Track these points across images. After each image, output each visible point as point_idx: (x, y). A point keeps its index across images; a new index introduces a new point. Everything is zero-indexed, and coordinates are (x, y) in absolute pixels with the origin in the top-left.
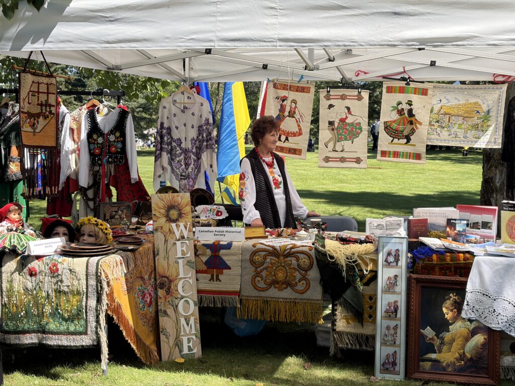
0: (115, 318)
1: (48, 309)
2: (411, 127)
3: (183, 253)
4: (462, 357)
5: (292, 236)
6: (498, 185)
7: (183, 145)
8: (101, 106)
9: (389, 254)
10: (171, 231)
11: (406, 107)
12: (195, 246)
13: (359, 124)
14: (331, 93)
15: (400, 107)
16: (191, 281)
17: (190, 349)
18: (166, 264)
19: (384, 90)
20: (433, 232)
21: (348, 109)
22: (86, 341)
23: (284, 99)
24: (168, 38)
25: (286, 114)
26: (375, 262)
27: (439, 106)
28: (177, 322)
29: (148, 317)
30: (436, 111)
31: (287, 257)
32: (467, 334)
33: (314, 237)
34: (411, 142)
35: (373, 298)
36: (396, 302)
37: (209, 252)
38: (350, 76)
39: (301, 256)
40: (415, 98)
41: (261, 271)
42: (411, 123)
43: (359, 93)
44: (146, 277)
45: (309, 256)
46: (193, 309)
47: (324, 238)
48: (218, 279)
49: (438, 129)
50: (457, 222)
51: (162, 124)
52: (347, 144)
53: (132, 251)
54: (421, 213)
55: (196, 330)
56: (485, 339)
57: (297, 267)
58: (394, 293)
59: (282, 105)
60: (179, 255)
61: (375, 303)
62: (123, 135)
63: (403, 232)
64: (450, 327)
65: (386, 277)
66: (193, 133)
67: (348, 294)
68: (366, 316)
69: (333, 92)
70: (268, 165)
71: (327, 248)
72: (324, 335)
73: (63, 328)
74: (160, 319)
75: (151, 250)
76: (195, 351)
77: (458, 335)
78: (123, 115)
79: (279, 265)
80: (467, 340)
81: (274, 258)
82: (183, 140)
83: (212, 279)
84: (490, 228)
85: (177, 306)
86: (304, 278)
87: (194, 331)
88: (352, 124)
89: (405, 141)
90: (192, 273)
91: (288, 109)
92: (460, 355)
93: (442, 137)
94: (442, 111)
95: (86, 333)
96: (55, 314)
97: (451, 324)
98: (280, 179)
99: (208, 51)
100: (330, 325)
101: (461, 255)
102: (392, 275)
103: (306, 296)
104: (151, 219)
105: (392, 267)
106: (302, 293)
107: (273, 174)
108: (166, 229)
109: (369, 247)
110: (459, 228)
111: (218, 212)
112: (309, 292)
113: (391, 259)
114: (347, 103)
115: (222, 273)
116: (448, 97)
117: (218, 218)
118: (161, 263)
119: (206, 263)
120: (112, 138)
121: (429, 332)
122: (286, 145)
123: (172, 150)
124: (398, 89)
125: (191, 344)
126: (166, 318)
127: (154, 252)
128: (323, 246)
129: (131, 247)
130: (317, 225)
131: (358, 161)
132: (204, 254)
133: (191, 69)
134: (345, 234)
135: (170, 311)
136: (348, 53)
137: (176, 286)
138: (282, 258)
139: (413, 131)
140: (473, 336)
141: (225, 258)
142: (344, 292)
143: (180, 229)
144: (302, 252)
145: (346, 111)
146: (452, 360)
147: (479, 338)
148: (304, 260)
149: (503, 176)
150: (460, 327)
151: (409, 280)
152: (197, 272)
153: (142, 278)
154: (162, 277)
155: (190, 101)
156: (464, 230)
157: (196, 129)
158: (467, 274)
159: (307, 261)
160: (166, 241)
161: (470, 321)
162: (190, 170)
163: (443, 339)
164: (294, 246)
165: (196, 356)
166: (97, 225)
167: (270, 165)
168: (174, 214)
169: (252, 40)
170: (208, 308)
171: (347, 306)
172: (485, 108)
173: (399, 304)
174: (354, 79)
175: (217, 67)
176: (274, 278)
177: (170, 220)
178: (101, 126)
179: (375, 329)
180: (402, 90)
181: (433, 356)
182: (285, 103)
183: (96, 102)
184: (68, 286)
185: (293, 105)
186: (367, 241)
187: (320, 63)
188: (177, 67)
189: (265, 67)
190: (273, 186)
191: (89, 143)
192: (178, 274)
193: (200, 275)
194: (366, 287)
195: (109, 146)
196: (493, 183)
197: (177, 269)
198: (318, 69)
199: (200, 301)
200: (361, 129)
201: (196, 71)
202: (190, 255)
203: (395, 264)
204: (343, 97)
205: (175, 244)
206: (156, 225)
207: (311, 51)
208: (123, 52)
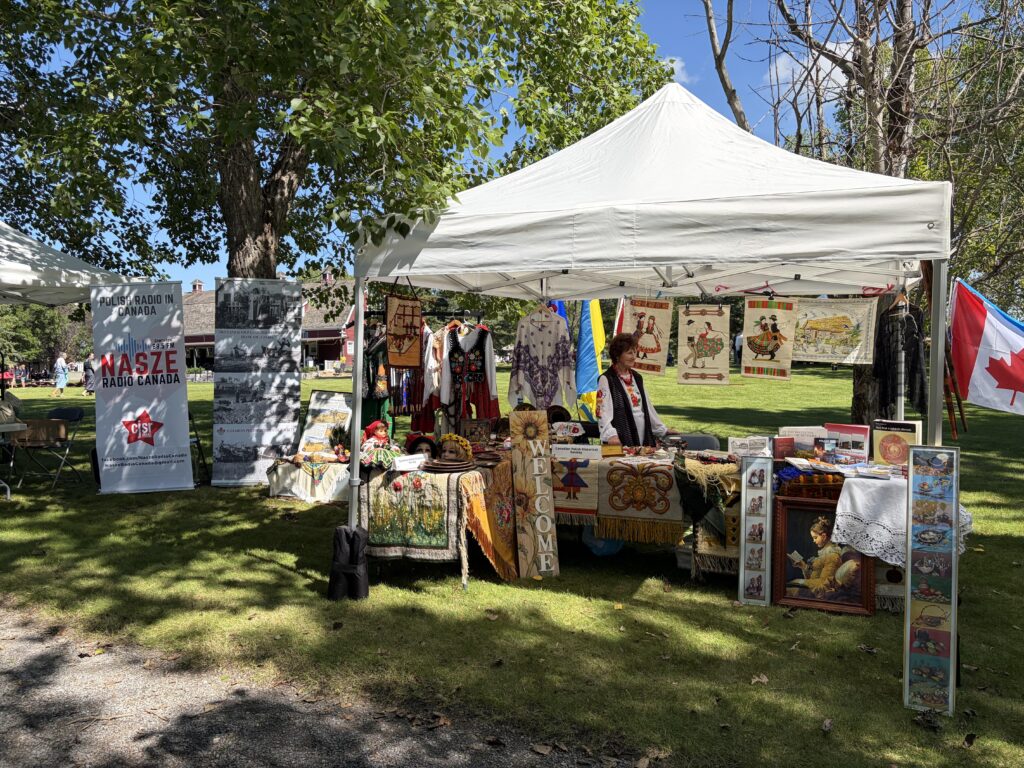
0: (474, 533)
1: (411, 523)
2: (775, 342)
3: (540, 470)
4: (833, 583)
5: (651, 455)
6: (871, 401)
7: (540, 363)
8: (462, 326)
9: (753, 474)
10: (528, 449)
11: (770, 322)
12: (552, 463)
13: (720, 340)
14: (690, 309)
15: (763, 322)
16: (548, 498)
17: (548, 566)
18: (523, 482)
19: (747, 305)
20: (800, 452)
21: (709, 324)
22: (447, 555)
23: (642, 315)
24: (525, 261)
25: (644, 330)
26: (739, 483)
27: (805, 320)
28: (535, 538)
29: (507, 532)
30: (801, 326)
31: (645, 476)
32: (837, 560)
33: (673, 456)
34: (775, 358)
35: (736, 520)
36: (760, 525)
37: (565, 469)
38: (710, 291)
39: (660, 475)
40: (779, 313)
41: (618, 490)
42: (775, 338)
43: (720, 308)
44: (504, 493)
45: (669, 476)
46: (550, 526)
47: (684, 458)
48: (575, 497)
49: (805, 345)
50: (825, 441)
51: (520, 342)
52: (708, 360)
53: (491, 467)
54: (786, 432)
55: (554, 548)
56: (857, 565)
57: (655, 487)
58: (759, 515)
59: (639, 322)
60: (536, 472)
61: (739, 525)
62: (483, 354)
63: (768, 452)
64: (819, 552)
65: (750, 499)
66: (550, 351)
67: (710, 516)
68: (729, 538)
69: (693, 308)
70: (626, 382)
71: (687, 468)
72: (684, 557)
73: (425, 542)
74: (519, 535)
75: (509, 465)
76: (552, 569)
77: (828, 561)
78: (483, 335)
79: (637, 484)
80: (838, 566)
81: (632, 477)
82: (540, 358)
83: (569, 496)
84: (861, 448)
85: (534, 523)
86: (663, 498)
87: (551, 549)
88: (713, 340)
89: (769, 357)
90: (549, 490)
91: (645, 326)
92: (831, 582)
93: (809, 353)
94: (808, 326)
95: (447, 548)
96: (418, 528)
97: (820, 549)
98: (639, 397)
99: (565, 272)
100: (691, 547)
101: (830, 476)
102: (757, 497)
103: (665, 516)
104: (507, 436)
105: (757, 488)
106: (661, 513)
107: (632, 392)
108: (523, 446)
109: (732, 467)
110: (828, 447)
111: (575, 429)
112: (668, 513)
113: (755, 480)
114: (708, 318)
115: (579, 491)
116: (814, 311)
117: (575, 435)
118: (519, 478)
119: (563, 481)
120: (472, 357)
121: (796, 556)
122: (645, 361)
123: (530, 367)
124: (761, 304)
125: (548, 562)
126: (523, 535)
127: (512, 468)
128: (683, 466)
129: (490, 464)
130: (677, 444)
131: (720, 377)
132: (560, 472)
133: (548, 288)
134: (707, 453)
135: (528, 528)
136: (708, 268)
137: (534, 503)
138: (640, 477)
139: (777, 347)
140: (844, 562)
141: (582, 476)
142: (706, 512)
143: (537, 446)
144: (662, 472)
145: (706, 327)
146: (822, 586)
147: (851, 565)
148: (664, 480)
149: (876, 392)
150: (830, 552)
151: (775, 502)
152: (555, 489)
153: (500, 494)
154: (520, 493)
155: (548, 319)
156: (833, 450)
157: (553, 347)
158: (836, 497)
159: (666, 481)
160: (523, 458)
161: (841, 545)
162: (546, 387)
163: (811, 565)
164: (653, 465)
165: (554, 574)
166: (458, 441)
167: (629, 383)
168: (531, 431)
169: (609, 260)
170: (565, 525)
171: (709, 528)
172: (854, 323)
173: (764, 527)
174: (715, 294)
175: (574, 286)
176: (632, 497)
177: (528, 437)
178: (462, 345)
179: (739, 553)
180: (765, 305)
181: (801, 582)
182: (643, 319)
183: (457, 322)
184: (430, 501)
185: (651, 321)
186: (729, 460)
187: (680, 279)
188: (534, 287)
189: (622, 284)
190: (632, 404)
191: (451, 361)
192: (535, 491)
193: (557, 493)
194: (729, 509)
195: (469, 365)
196: (866, 399)
197: (535, 486)
198: (676, 285)
199: (558, 518)
200: (722, 344)
201: (553, 290)
202: (547, 472)
203: (759, 485)
204: (703, 313)
205: (532, 461)
206: (514, 442)
207: (669, 269)
208: (483, 275)
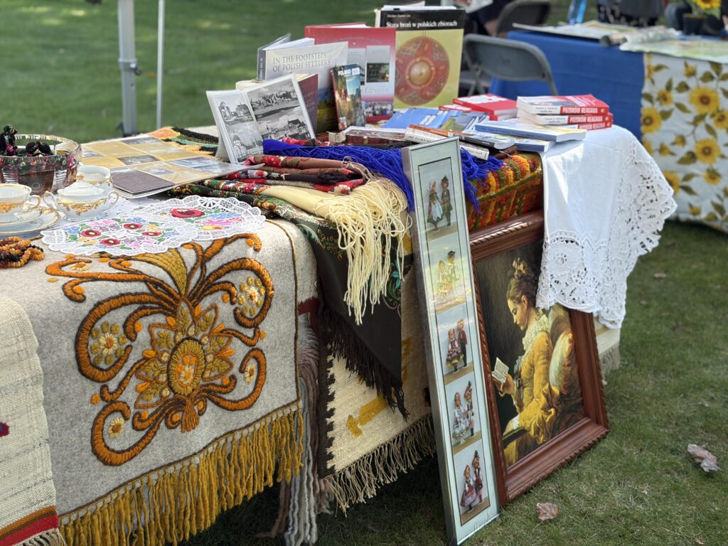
4: (550, 399)
9: (432, 195)
31: (200, 299)
32: (546, 344)
36: (460, 325)
39: (239, 278)
41: (124, 386)
54: (280, 60)
56: (570, 341)
57: (233, 325)
64: (524, 341)
77: (537, 354)
79: (180, 337)
80: (548, 357)
81: (160, 319)
84: (384, 78)
86: (252, 352)
92: (548, 397)
97: (524, 333)
105: (444, 231)
106: (251, 403)
112: (264, 393)
121: (500, 371)
138: (184, 308)
140: (554, 344)
144: (240, 265)
146: (539, 414)
150: (536, 334)
163: (520, 377)
173: (466, 328)
176: (166, 392)
181: (515, 423)
203: (445, 222)
